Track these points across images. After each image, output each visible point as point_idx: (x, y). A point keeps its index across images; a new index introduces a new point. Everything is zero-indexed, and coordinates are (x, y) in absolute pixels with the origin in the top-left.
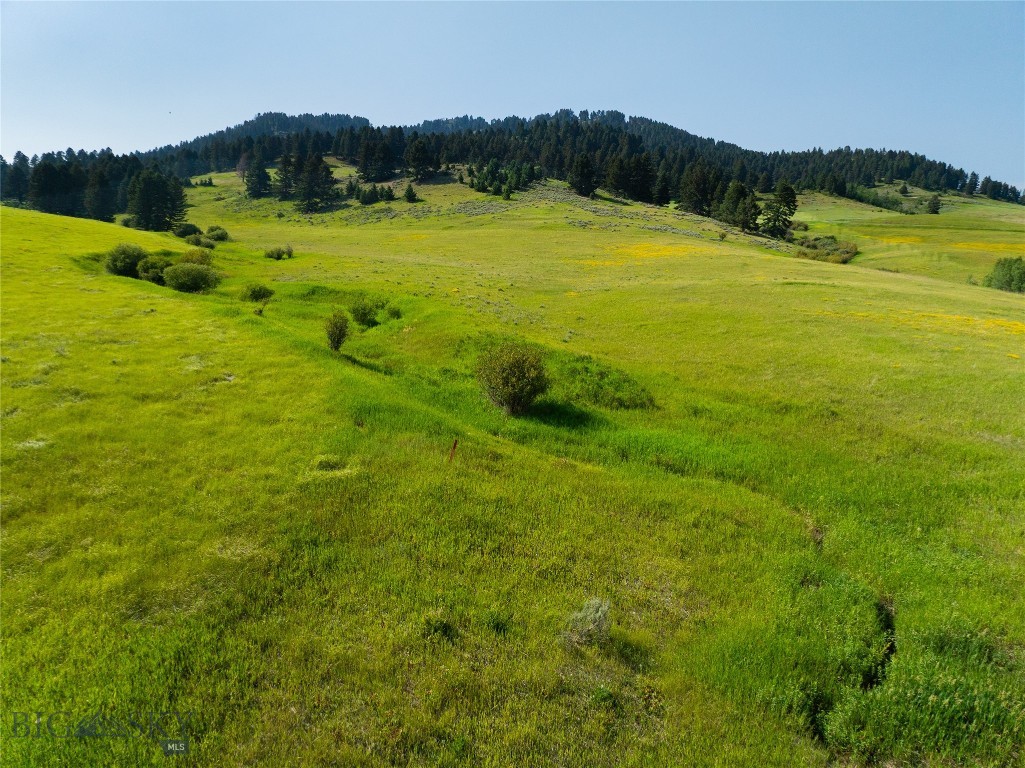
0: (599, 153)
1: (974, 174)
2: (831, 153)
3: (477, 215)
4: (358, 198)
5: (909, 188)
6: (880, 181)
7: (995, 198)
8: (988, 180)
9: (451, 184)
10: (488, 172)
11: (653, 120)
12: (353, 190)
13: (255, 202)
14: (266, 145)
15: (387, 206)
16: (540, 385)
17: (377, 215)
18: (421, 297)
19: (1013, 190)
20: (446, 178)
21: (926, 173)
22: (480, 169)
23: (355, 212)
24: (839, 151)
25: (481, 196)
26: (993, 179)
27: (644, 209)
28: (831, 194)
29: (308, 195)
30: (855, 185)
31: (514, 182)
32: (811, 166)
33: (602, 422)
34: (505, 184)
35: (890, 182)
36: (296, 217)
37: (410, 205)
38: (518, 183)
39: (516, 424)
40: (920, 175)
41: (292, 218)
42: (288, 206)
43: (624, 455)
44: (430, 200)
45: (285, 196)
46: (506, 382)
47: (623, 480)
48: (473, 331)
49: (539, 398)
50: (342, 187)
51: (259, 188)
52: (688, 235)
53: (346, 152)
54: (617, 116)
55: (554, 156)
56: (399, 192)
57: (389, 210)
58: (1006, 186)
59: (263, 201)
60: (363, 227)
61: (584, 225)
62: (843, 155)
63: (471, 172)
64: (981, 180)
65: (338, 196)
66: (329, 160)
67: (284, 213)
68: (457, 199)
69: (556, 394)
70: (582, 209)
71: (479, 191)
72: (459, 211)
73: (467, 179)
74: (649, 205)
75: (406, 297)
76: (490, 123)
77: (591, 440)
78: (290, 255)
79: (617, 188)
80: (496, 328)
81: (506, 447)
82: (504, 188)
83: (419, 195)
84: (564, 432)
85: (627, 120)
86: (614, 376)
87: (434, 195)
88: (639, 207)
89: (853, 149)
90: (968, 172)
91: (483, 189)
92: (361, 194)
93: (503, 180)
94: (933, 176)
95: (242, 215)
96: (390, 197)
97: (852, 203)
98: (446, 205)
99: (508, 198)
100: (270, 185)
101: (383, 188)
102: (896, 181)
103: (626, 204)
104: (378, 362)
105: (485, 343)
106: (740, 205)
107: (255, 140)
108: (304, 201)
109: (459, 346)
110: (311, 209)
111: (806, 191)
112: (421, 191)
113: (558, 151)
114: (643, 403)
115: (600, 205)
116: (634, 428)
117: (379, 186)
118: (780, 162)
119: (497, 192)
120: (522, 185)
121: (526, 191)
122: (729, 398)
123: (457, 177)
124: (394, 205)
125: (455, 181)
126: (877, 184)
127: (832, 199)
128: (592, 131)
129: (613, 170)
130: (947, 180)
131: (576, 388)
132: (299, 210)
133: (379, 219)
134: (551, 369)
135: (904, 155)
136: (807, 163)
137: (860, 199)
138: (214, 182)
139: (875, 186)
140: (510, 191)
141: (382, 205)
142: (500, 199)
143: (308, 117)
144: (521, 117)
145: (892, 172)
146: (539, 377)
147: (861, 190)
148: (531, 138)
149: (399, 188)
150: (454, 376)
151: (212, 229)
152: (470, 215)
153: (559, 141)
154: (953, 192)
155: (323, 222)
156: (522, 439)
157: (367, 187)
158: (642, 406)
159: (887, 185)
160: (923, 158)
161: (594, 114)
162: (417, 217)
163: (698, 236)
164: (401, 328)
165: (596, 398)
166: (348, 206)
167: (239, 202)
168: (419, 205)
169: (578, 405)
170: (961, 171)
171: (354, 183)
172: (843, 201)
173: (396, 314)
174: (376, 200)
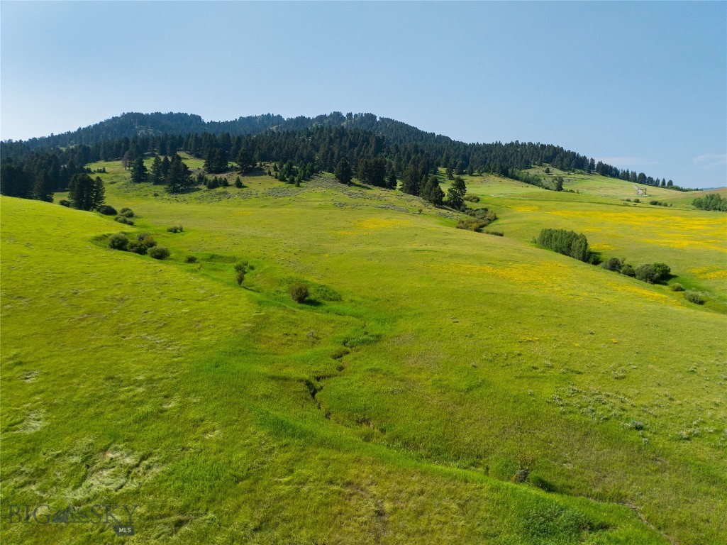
0: (356, 149)
1: (592, 159)
2: (506, 145)
3: (280, 197)
4: (205, 184)
5: (551, 169)
6: (534, 164)
7: (603, 175)
8: (600, 163)
9: (263, 177)
10: (287, 169)
11: (395, 120)
12: (201, 179)
13: (138, 185)
14: (139, 144)
15: (224, 190)
16: (307, 294)
17: (218, 197)
18: (260, 260)
19: (616, 170)
20: (260, 172)
21: (563, 159)
22: (281, 167)
23: (205, 194)
24: (512, 144)
25: (282, 184)
26: (604, 163)
27: (380, 192)
28: (500, 176)
29: (173, 182)
31: (302, 175)
32: (494, 153)
33: (324, 304)
34: (296, 176)
35: (541, 165)
36: (166, 196)
37: (238, 190)
38: (304, 176)
39: (300, 305)
40: (559, 160)
41: (165, 197)
42: (160, 188)
43: (328, 312)
44: (251, 186)
45: (157, 182)
46: (297, 294)
47: (325, 316)
48: (286, 277)
49: (307, 298)
50: (194, 176)
51: (140, 176)
52: (401, 210)
53: (192, 149)
54: (371, 117)
55: (327, 152)
56: (232, 181)
57: (225, 193)
58: (611, 167)
59: (142, 184)
60: (211, 204)
61: (342, 205)
62: (514, 146)
63: (275, 169)
64: (596, 163)
65: (192, 182)
66: (181, 154)
67: (158, 193)
68: (268, 186)
69: (312, 297)
70: (342, 193)
71: (281, 180)
72: (269, 194)
73: (273, 173)
74: (383, 189)
75: (254, 260)
76: (286, 119)
77: (320, 309)
78: (181, 230)
79: (364, 178)
80: (293, 274)
81: (297, 310)
82: (296, 179)
83: (244, 183)
84: (313, 307)
85: (378, 119)
86: (331, 292)
87: (253, 183)
88: (377, 191)
89: (520, 143)
90: (589, 158)
91: (283, 180)
92: (208, 183)
93: (295, 173)
94: (567, 160)
95: (130, 194)
96: (226, 184)
97: (511, 181)
98: (261, 190)
99: (298, 186)
100: (145, 174)
101: (221, 179)
102: (544, 164)
103: (369, 189)
104: (253, 288)
105: (290, 281)
106: (433, 191)
107: (131, 140)
108: (170, 186)
109: (281, 282)
110: (175, 191)
111: (484, 174)
112: (245, 180)
113: (330, 149)
114: (338, 299)
115: (353, 190)
116: (334, 306)
117: (219, 176)
118: (475, 150)
119: (292, 182)
120: (307, 177)
121: (308, 180)
122: (363, 297)
123: (267, 171)
124: (228, 189)
125: (266, 174)
126: (532, 166)
127: (499, 179)
128: (352, 134)
129: (362, 167)
130: (578, 164)
131: (318, 295)
132: (168, 191)
133: (220, 199)
134: (311, 290)
136: (491, 151)
137: (517, 179)
138: (107, 169)
139: (531, 168)
140: (300, 181)
141: (220, 189)
142: (293, 187)
143: (158, 114)
144: (307, 117)
145: (542, 158)
146: (306, 292)
147: (517, 172)
148: (313, 138)
149: (232, 178)
150: (280, 293)
151: (124, 210)
152: (277, 197)
153: (331, 141)
154: (579, 171)
155: (185, 200)
156: (302, 309)
157: (211, 177)
158: (337, 300)
159: (538, 167)
161: (356, 115)
162: (244, 198)
163: (407, 211)
164: (256, 275)
165: (324, 298)
166: (199, 189)
167: (127, 185)
168: (244, 190)
169: (318, 300)
170: (585, 157)
171: (202, 174)
172: (506, 181)
173: (252, 268)
174: (217, 186)
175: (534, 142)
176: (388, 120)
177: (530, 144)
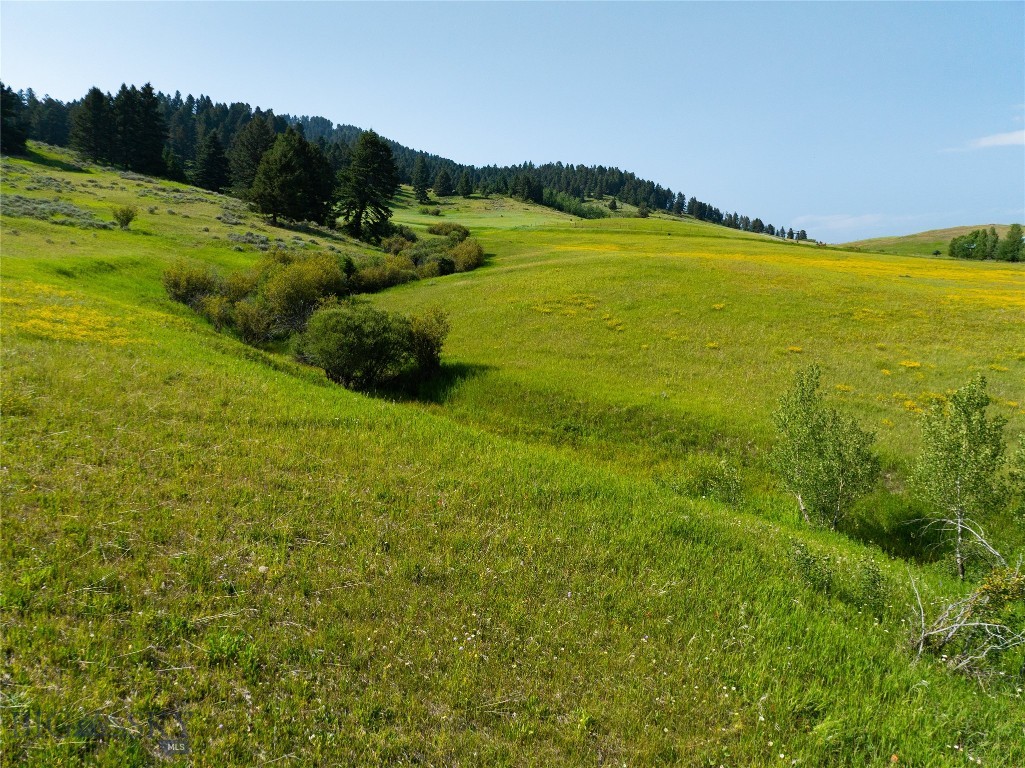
1: (680, 194)
2: (541, 167)
5: (618, 204)
6: (589, 196)
7: (701, 219)
8: (693, 200)
19: (717, 212)
21: (635, 190)
24: (551, 166)
26: (698, 200)
28: (525, 200)
30: (555, 192)
35: (600, 197)
40: (629, 191)
58: (710, 208)
62: (554, 169)
64: (687, 201)
85: (335, 127)
89: (564, 165)
90: (675, 191)
94: (641, 193)
97: (548, 210)
102: (605, 196)
111: (494, 196)
126: (586, 199)
127: (525, 206)
130: (655, 199)
135: (614, 172)
137: (560, 208)
139: (584, 201)
145: (601, 187)
147: (560, 197)
154: (662, 210)
159: (596, 201)
160: (632, 175)
170: (669, 191)
172: (538, 208)
175: (588, 165)
176: (350, 128)
177: (581, 168)
